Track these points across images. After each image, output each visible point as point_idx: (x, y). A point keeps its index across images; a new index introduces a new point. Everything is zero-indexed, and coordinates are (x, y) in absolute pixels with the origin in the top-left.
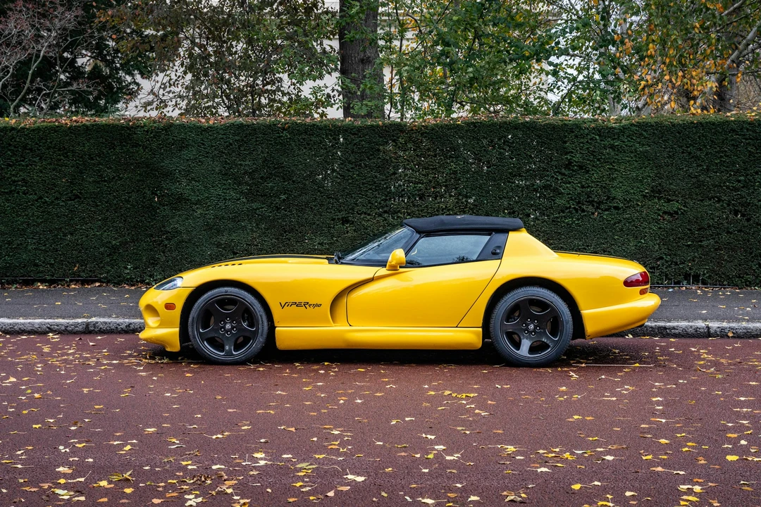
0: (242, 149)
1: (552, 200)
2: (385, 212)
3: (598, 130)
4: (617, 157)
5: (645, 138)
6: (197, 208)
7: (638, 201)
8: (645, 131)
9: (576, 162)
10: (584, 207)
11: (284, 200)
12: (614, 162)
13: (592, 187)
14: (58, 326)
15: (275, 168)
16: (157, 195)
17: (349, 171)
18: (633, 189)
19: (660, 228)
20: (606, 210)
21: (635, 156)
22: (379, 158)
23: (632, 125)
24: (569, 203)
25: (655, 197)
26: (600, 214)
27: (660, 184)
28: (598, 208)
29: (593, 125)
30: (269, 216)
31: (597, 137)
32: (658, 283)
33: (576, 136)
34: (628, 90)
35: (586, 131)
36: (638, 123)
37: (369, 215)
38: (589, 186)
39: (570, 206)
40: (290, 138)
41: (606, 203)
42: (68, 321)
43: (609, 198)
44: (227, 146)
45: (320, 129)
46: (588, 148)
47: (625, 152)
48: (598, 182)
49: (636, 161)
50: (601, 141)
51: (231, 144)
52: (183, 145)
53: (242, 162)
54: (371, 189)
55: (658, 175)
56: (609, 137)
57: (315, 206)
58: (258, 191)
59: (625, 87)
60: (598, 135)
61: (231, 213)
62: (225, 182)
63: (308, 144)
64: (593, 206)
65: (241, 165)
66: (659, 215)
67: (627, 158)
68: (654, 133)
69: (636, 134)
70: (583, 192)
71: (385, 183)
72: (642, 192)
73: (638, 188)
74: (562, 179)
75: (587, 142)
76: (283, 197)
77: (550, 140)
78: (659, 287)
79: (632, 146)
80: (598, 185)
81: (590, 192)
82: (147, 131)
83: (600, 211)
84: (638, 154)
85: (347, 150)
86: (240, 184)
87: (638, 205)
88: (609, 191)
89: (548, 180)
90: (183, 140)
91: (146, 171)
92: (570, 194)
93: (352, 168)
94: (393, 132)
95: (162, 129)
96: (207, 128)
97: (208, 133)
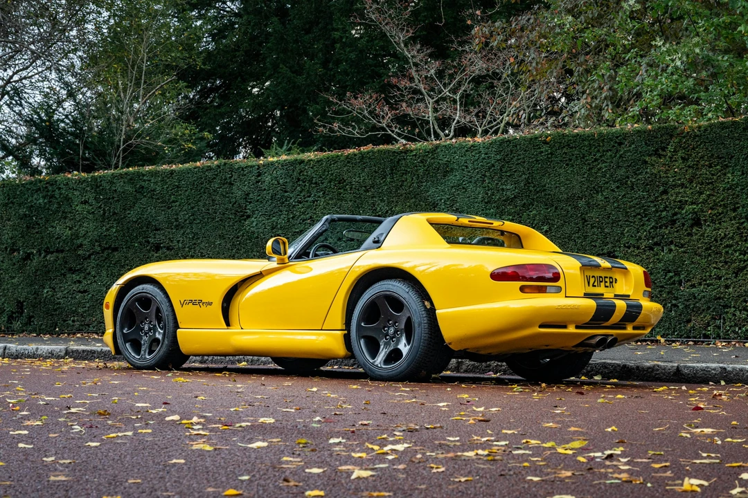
0: (504, 170)
2: (656, 244)
15: (538, 192)
17: (613, 190)
22: (646, 173)
37: (638, 248)
40: (551, 154)
44: (490, 168)
45: (583, 140)
51: (493, 165)
52: (447, 170)
53: (504, 186)
54: (639, 214)
57: (578, 238)
62: (488, 212)
63: (570, 160)
65: (503, 189)
71: (655, 206)
82: (415, 155)
85: (612, 164)
90: (447, 164)
93: (618, 187)
94: (661, 137)
95: (428, 152)
96: (470, 148)
97: (472, 152)
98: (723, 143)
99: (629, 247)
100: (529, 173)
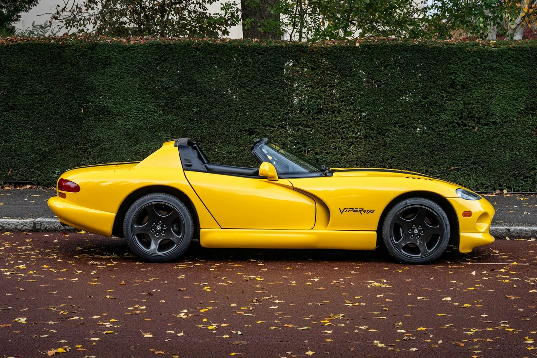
1: (437, 115)
3: (479, 53)
4: (496, 78)
5: (521, 61)
6: (119, 119)
7: (514, 117)
8: (521, 55)
9: (459, 81)
10: (466, 122)
11: (197, 113)
12: (493, 82)
13: (473, 104)
14: (9, 224)
15: (189, 84)
16: (83, 107)
17: (255, 87)
18: (509, 106)
19: (533, 142)
20: (486, 125)
21: (512, 77)
23: (510, 49)
24: (453, 119)
25: (529, 114)
26: (480, 128)
27: (533, 103)
28: (478, 123)
29: (475, 49)
30: (183, 127)
31: (478, 60)
32: (530, 191)
33: (460, 59)
34: (510, 18)
35: (469, 54)
36: (514, 47)
37: (273, 127)
38: (471, 104)
39: (454, 121)
40: (203, 58)
41: (486, 119)
42: (18, 221)
43: (488, 114)
46: (470, 70)
47: (503, 73)
48: (478, 99)
49: (513, 82)
50: (482, 63)
51: (150, 62)
52: (106, 62)
53: (159, 79)
54: (274, 104)
55: (532, 94)
56: (489, 60)
57: (224, 118)
58: (173, 105)
59: (507, 16)
60: (479, 58)
61: (148, 124)
62: (144, 96)
64: (474, 121)
65: (158, 81)
66: (532, 130)
67: (504, 79)
68: (528, 57)
69: (513, 57)
70: (465, 108)
72: (518, 109)
73: (514, 105)
74: (446, 97)
75: (470, 64)
76: (196, 110)
77: (437, 61)
78: (532, 194)
79: (509, 68)
80: (478, 102)
81: (472, 108)
82: (75, 50)
83: (480, 125)
84: (515, 76)
85: (254, 68)
86: (157, 98)
87: (514, 121)
88: (488, 108)
89: (434, 98)
90: (106, 58)
91: (74, 86)
92: (453, 110)
93: (258, 85)
94: (295, 52)
95: (88, 48)
96: (129, 48)
97: (130, 52)
99: (265, 126)
100: (183, 70)
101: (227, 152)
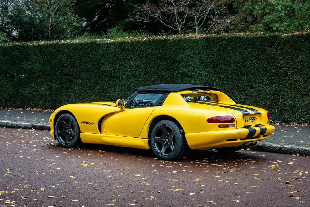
0: (208, 50)
2: (270, 83)
6: (191, 79)
11: (225, 76)
15: (222, 60)
16: (176, 73)
17: (253, 60)
22: (266, 54)
30: (220, 84)
37: (263, 84)
40: (227, 44)
44: (202, 49)
45: (241, 39)
51: (204, 48)
52: (185, 49)
53: (208, 57)
54: (263, 70)
57: (238, 79)
58: (215, 71)
61: (204, 82)
62: (201, 67)
63: (235, 47)
65: (208, 58)
71: (270, 67)
76: (225, 74)
82: (172, 42)
85: (252, 50)
86: (207, 67)
90: (184, 46)
91: (172, 61)
93: (254, 59)
94: (272, 39)
95: (177, 41)
96: (194, 40)
97: (195, 42)
98: (297, 44)
99: (259, 84)
100: (218, 52)
101: (240, 99)
